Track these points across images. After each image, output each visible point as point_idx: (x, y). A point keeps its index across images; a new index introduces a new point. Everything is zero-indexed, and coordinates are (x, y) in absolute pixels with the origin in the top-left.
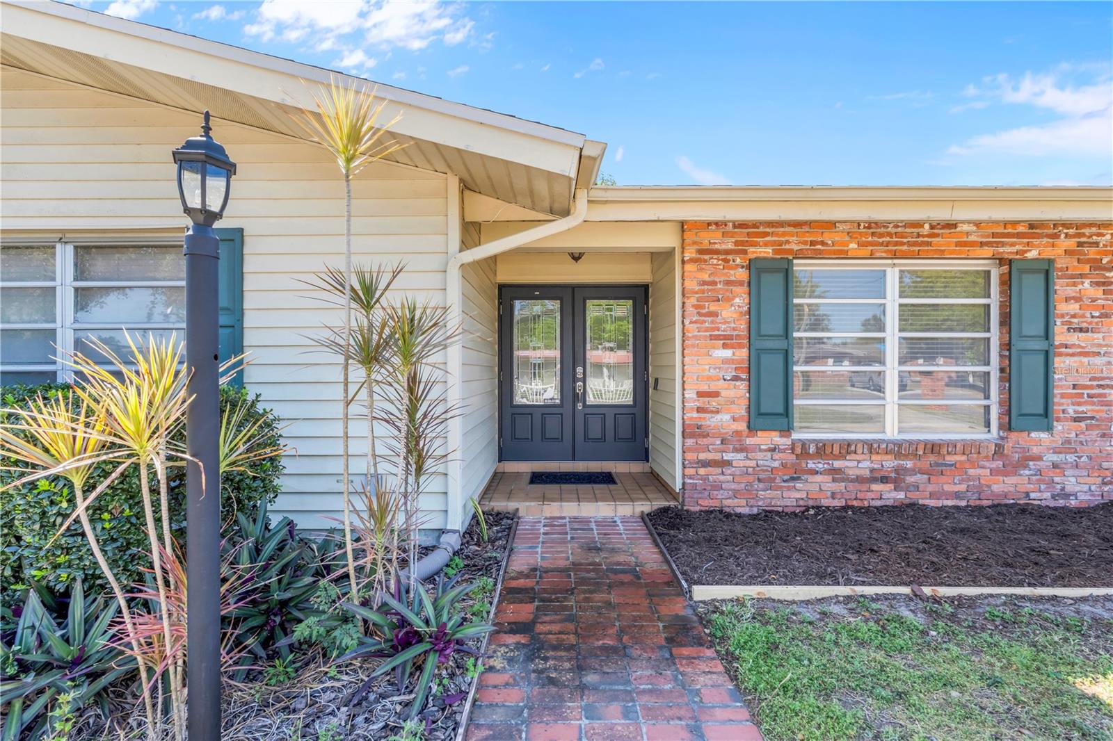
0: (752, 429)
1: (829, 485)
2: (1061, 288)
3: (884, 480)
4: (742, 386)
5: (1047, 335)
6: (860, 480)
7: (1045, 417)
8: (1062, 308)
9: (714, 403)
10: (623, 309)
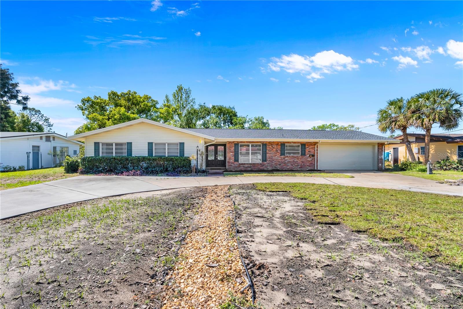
0: (235, 162)
1: (243, 168)
2: (267, 147)
3: (249, 167)
4: (234, 157)
5: (266, 152)
6: (246, 167)
7: (266, 161)
8: (268, 149)
9: (230, 159)
10: (223, 147)
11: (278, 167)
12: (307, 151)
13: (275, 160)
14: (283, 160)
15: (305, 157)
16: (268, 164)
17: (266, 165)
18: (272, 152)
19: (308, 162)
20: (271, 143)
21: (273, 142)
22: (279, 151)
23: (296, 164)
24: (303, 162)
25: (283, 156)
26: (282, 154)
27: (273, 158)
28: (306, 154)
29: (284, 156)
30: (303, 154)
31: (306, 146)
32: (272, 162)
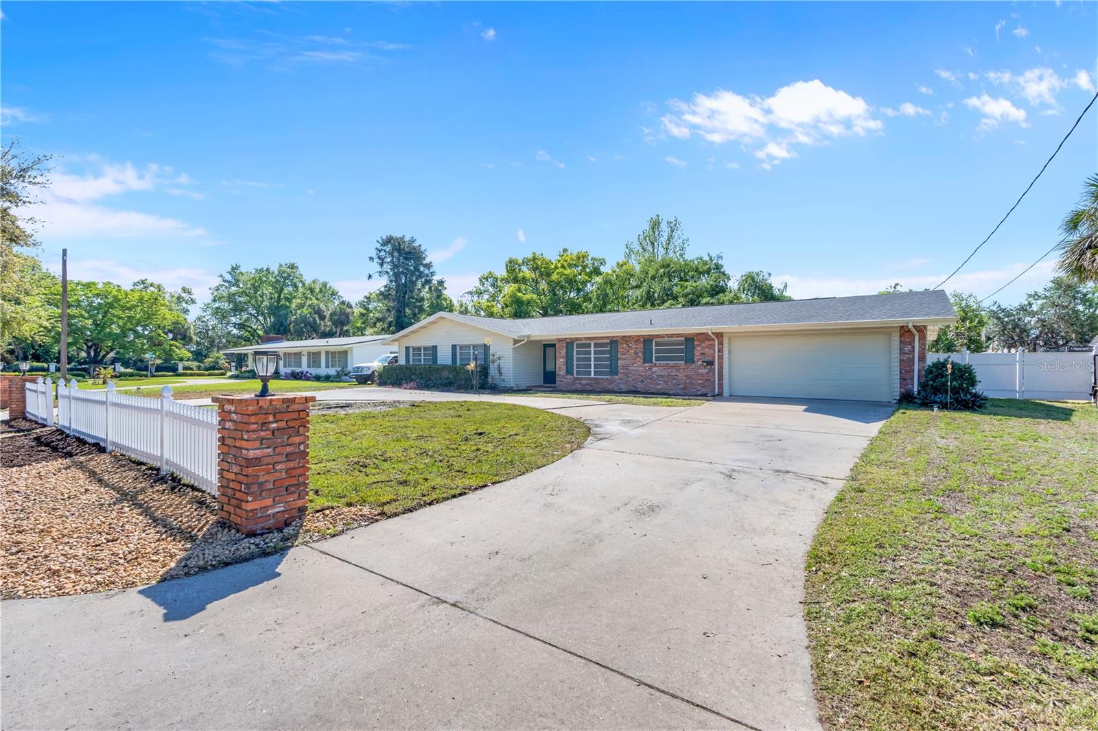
0: (567, 374)
1: (580, 386)
2: (619, 346)
3: (588, 385)
4: (565, 366)
5: (617, 356)
6: (584, 385)
7: (616, 373)
8: (620, 350)
9: (560, 370)
11: (640, 386)
12: (697, 353)
13: (634, 372)
14: (648, 373)
15: (692, 367)
16: (621, 379)
17: (618, 381)
18: (627, 356)
19: (700, 377)
20: (625, 338)
21: (630, 336)
22: (640, 354)
23: (674, 381)
24: (688, 376)
25: (647, 365)
26: (647, 359)
27: (630, 368)
28: (695, 359)
29: (651, 365)
30: (690, 360)
31: (696, 343)
32: (627, 375)
